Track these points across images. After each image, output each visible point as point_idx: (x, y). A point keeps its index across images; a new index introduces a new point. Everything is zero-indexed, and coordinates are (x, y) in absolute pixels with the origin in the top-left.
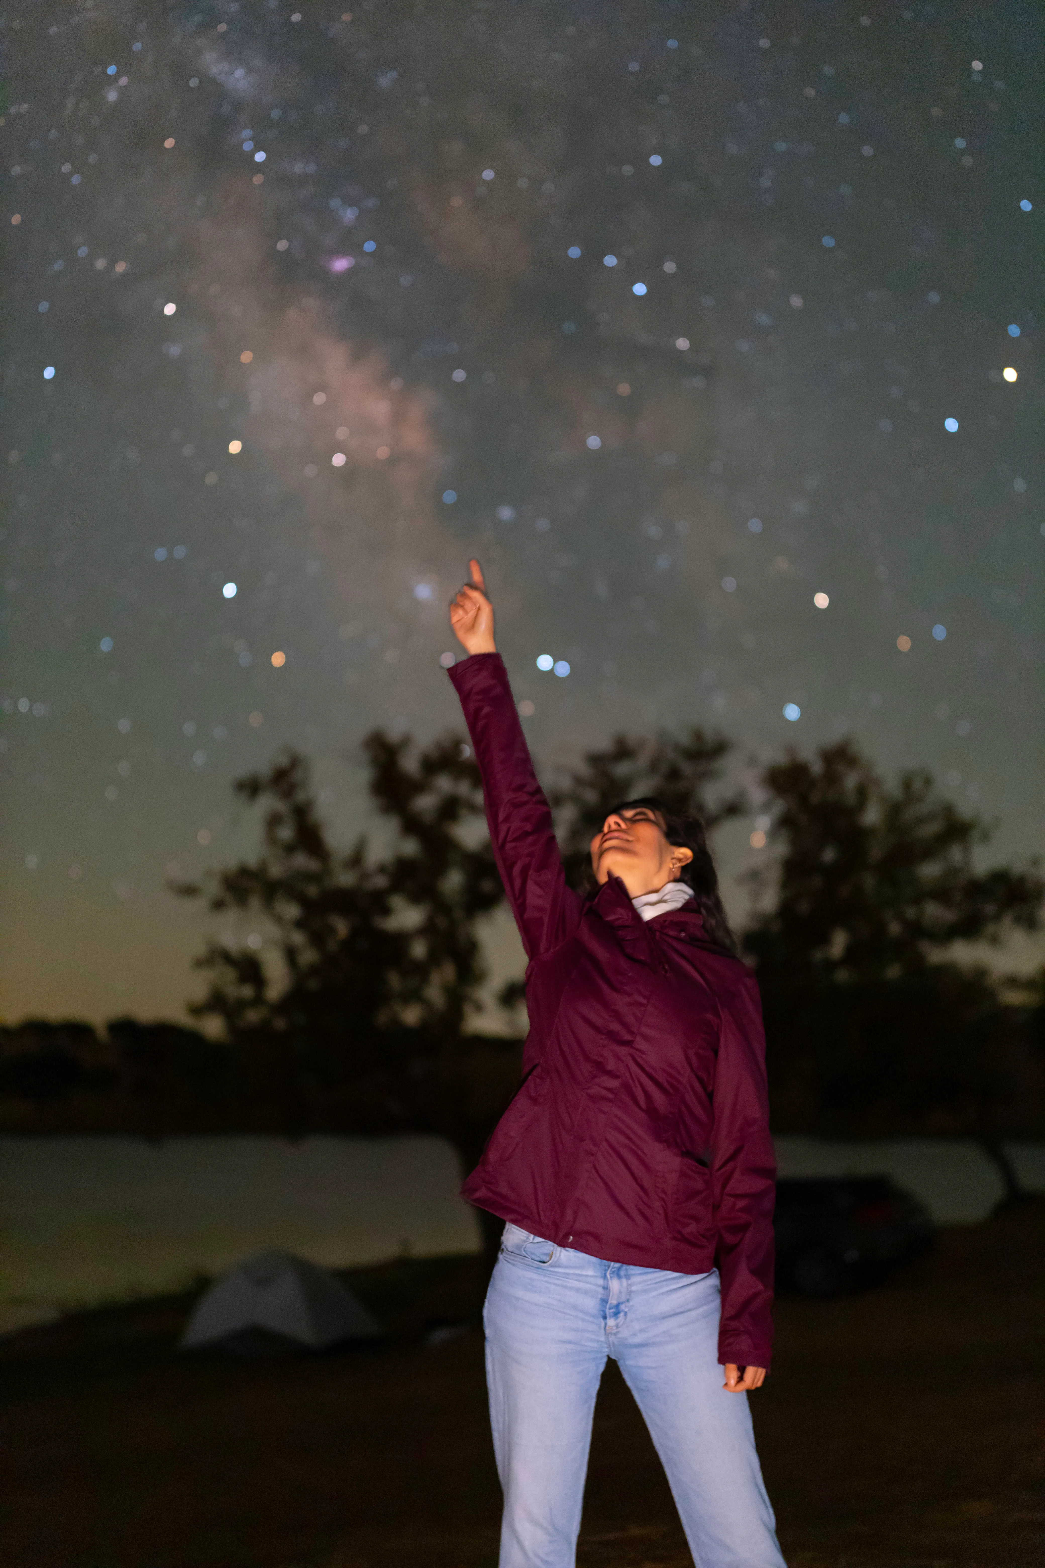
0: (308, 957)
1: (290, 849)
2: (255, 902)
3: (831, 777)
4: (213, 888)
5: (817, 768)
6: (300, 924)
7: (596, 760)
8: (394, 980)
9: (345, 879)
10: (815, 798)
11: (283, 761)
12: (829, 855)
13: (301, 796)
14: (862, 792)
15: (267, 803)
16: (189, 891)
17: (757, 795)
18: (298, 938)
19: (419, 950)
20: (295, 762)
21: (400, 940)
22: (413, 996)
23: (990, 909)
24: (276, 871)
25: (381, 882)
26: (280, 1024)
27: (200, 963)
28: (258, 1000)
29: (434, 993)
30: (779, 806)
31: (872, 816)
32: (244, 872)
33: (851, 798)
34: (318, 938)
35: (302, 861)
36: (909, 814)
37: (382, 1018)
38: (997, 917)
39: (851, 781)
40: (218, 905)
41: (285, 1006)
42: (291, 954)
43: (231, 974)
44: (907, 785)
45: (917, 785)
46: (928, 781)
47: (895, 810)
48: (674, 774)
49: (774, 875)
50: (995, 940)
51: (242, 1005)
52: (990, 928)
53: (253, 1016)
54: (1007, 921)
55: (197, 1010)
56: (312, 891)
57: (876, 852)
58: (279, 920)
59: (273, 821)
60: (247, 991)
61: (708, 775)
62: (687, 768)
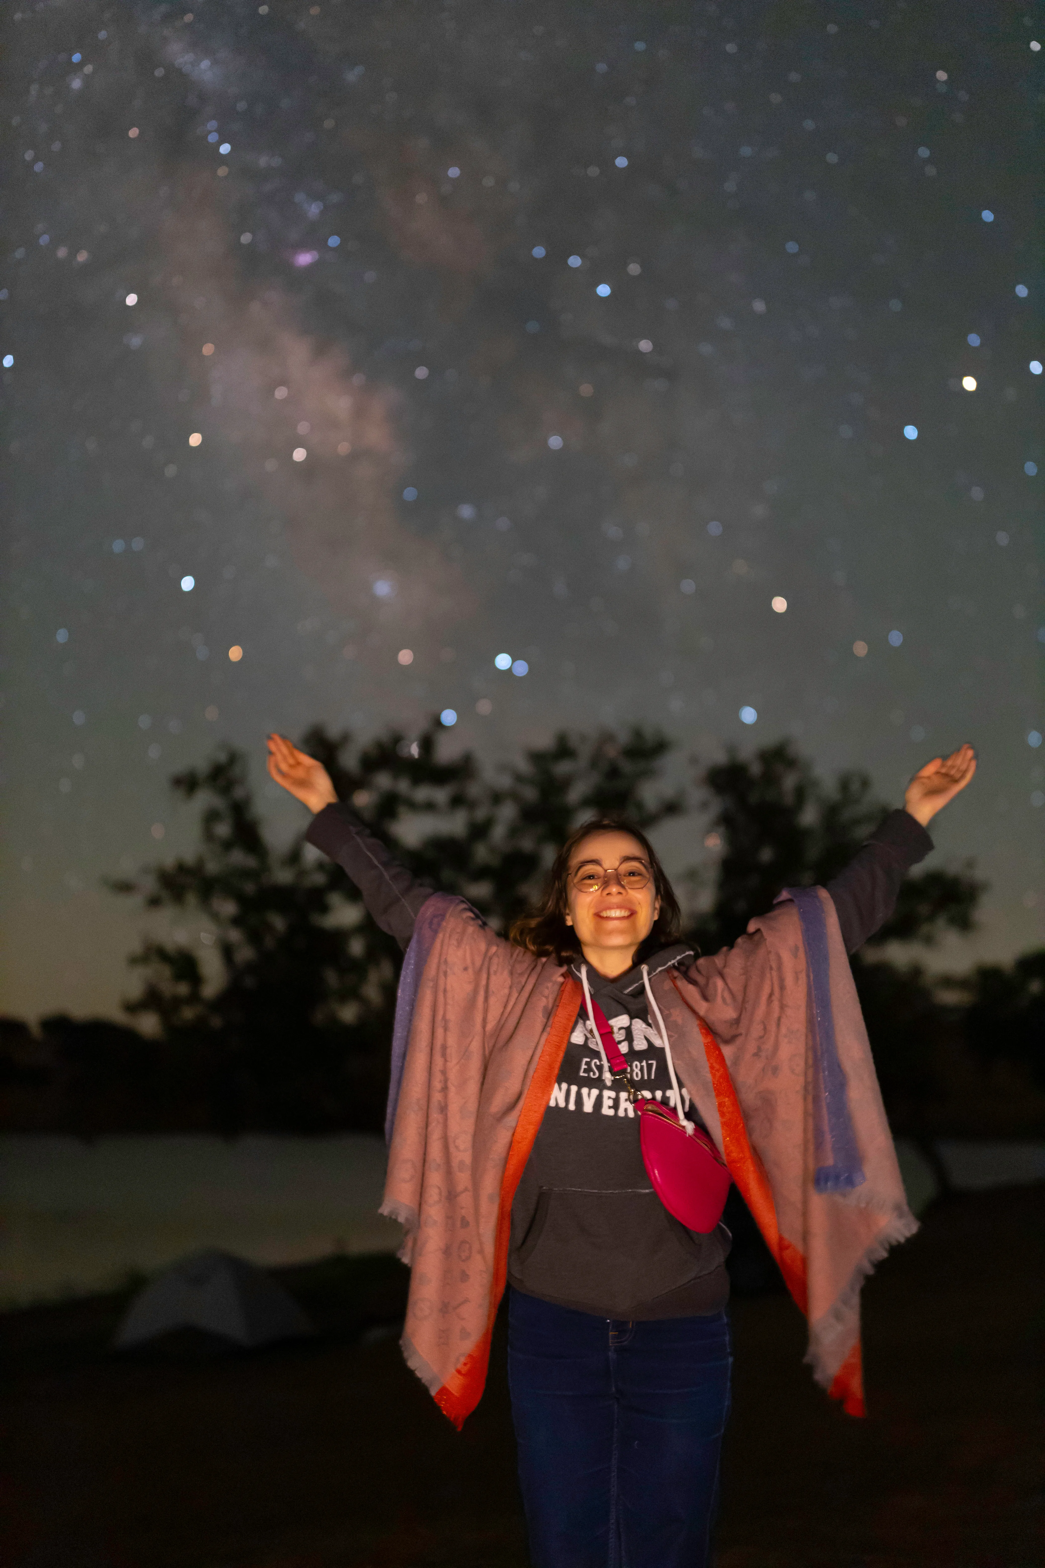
0: (245, 954)
1: (227, 846)
2: (191, 899)
3: (770, 778)
4: (149, 884)
5: (756, 769)
6: (237, 921)
7: (538, 758)
8: (331, 978)
9: (283, 876)
10: (754, 798)
11: (222, 757)
12: (766, 855)
13: (239, 793)
14: (800, 793)
15: (205, 799)
16: (125, 887)
17: (697, 794)
18: (235, 935)
19: (357, 947)
20: (233, 758)
21: (339, 937)
22: (352, 993)
23: (924, 909)
24: (212, 867)
25: (319, 879)
26: (216, 1022)
27: (135, 961)
28: (194, 997)
29: (372, 992)
30: (716, 807)
31: (809, 817)
32: (181, 868)
33: (789, 799)
34: (254, 937)
35: (239, 858)
36: (847, 814)
37: (319, 1017)
38: (931, 918)
39: (789, 782)
40: (154, 902)
41: (221, 1003)
42: (227, 951)
43: (166, 971)
44: (844, 785)
45: (855, 787)
46: (865, 783)
47: (831, 812)
48: (613, 773)
49: (711, 875)
50: (929, 941)
51: (177, 1002)
52: (925, 929)
53: (188, 1013)
54: (941, 922)
55: (132, 1008)
56: (249, 888)
57: (813, 852)
58: (215, 917)
59: (211, 817)
60: (183, 989)
61: (648, 774)
62: (627, 767)
